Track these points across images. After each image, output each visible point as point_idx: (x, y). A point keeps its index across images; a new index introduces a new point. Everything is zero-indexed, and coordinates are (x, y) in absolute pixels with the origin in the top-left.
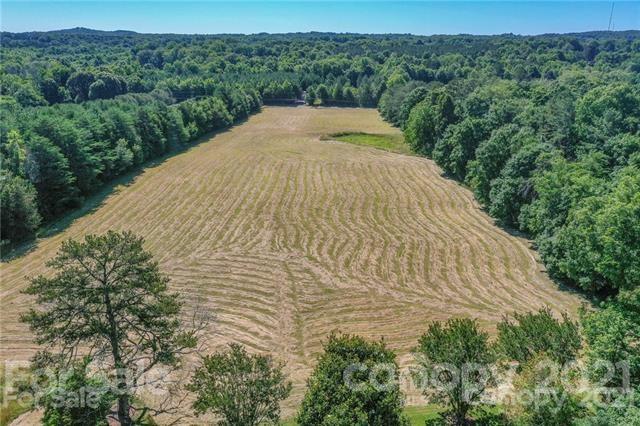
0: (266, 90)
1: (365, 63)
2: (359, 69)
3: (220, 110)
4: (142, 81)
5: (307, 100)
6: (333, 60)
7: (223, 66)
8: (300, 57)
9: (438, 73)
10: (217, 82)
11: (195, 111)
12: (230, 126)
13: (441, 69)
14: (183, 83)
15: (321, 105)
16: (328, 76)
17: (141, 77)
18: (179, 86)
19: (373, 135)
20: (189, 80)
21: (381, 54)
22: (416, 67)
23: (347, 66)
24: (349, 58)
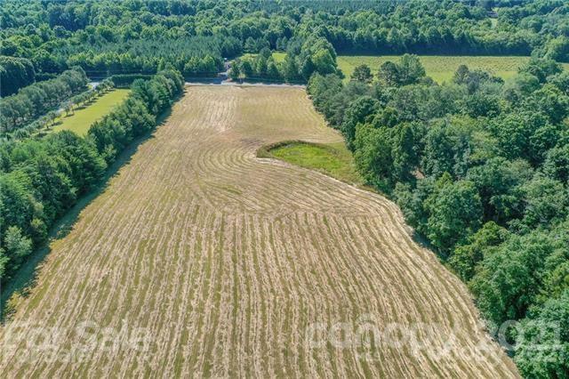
0: (187, 65)
1: (284, 23)
2: (277, 30)
3: (141, 114)
4: (51, 56)
5: (231, 75)
6: (250, 20)
7: (139, 29)
8: (217, 17)
9: (356, 36)
10: (134, 57)
11: (111, 127)
12: (153, 128)
13: (359, 31)
14: (97, 58)
15: (245, 80)
16: (248, 40)
17: (50, 50)
18: (93, 61)
19: (313, 145)
20: (103, 55)
21: (296, 10)
22: (334, 28)
23: (265, 27)
24: (266, 16)
